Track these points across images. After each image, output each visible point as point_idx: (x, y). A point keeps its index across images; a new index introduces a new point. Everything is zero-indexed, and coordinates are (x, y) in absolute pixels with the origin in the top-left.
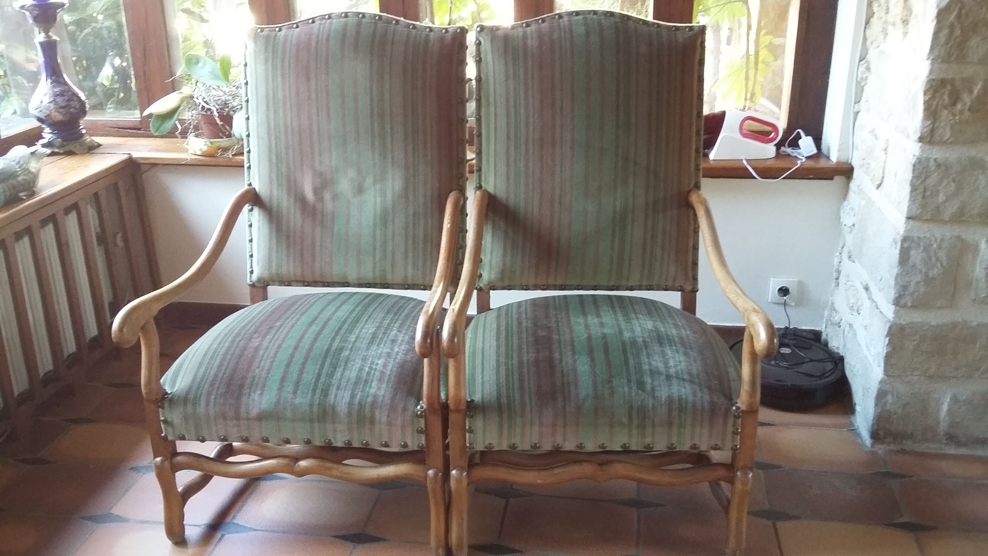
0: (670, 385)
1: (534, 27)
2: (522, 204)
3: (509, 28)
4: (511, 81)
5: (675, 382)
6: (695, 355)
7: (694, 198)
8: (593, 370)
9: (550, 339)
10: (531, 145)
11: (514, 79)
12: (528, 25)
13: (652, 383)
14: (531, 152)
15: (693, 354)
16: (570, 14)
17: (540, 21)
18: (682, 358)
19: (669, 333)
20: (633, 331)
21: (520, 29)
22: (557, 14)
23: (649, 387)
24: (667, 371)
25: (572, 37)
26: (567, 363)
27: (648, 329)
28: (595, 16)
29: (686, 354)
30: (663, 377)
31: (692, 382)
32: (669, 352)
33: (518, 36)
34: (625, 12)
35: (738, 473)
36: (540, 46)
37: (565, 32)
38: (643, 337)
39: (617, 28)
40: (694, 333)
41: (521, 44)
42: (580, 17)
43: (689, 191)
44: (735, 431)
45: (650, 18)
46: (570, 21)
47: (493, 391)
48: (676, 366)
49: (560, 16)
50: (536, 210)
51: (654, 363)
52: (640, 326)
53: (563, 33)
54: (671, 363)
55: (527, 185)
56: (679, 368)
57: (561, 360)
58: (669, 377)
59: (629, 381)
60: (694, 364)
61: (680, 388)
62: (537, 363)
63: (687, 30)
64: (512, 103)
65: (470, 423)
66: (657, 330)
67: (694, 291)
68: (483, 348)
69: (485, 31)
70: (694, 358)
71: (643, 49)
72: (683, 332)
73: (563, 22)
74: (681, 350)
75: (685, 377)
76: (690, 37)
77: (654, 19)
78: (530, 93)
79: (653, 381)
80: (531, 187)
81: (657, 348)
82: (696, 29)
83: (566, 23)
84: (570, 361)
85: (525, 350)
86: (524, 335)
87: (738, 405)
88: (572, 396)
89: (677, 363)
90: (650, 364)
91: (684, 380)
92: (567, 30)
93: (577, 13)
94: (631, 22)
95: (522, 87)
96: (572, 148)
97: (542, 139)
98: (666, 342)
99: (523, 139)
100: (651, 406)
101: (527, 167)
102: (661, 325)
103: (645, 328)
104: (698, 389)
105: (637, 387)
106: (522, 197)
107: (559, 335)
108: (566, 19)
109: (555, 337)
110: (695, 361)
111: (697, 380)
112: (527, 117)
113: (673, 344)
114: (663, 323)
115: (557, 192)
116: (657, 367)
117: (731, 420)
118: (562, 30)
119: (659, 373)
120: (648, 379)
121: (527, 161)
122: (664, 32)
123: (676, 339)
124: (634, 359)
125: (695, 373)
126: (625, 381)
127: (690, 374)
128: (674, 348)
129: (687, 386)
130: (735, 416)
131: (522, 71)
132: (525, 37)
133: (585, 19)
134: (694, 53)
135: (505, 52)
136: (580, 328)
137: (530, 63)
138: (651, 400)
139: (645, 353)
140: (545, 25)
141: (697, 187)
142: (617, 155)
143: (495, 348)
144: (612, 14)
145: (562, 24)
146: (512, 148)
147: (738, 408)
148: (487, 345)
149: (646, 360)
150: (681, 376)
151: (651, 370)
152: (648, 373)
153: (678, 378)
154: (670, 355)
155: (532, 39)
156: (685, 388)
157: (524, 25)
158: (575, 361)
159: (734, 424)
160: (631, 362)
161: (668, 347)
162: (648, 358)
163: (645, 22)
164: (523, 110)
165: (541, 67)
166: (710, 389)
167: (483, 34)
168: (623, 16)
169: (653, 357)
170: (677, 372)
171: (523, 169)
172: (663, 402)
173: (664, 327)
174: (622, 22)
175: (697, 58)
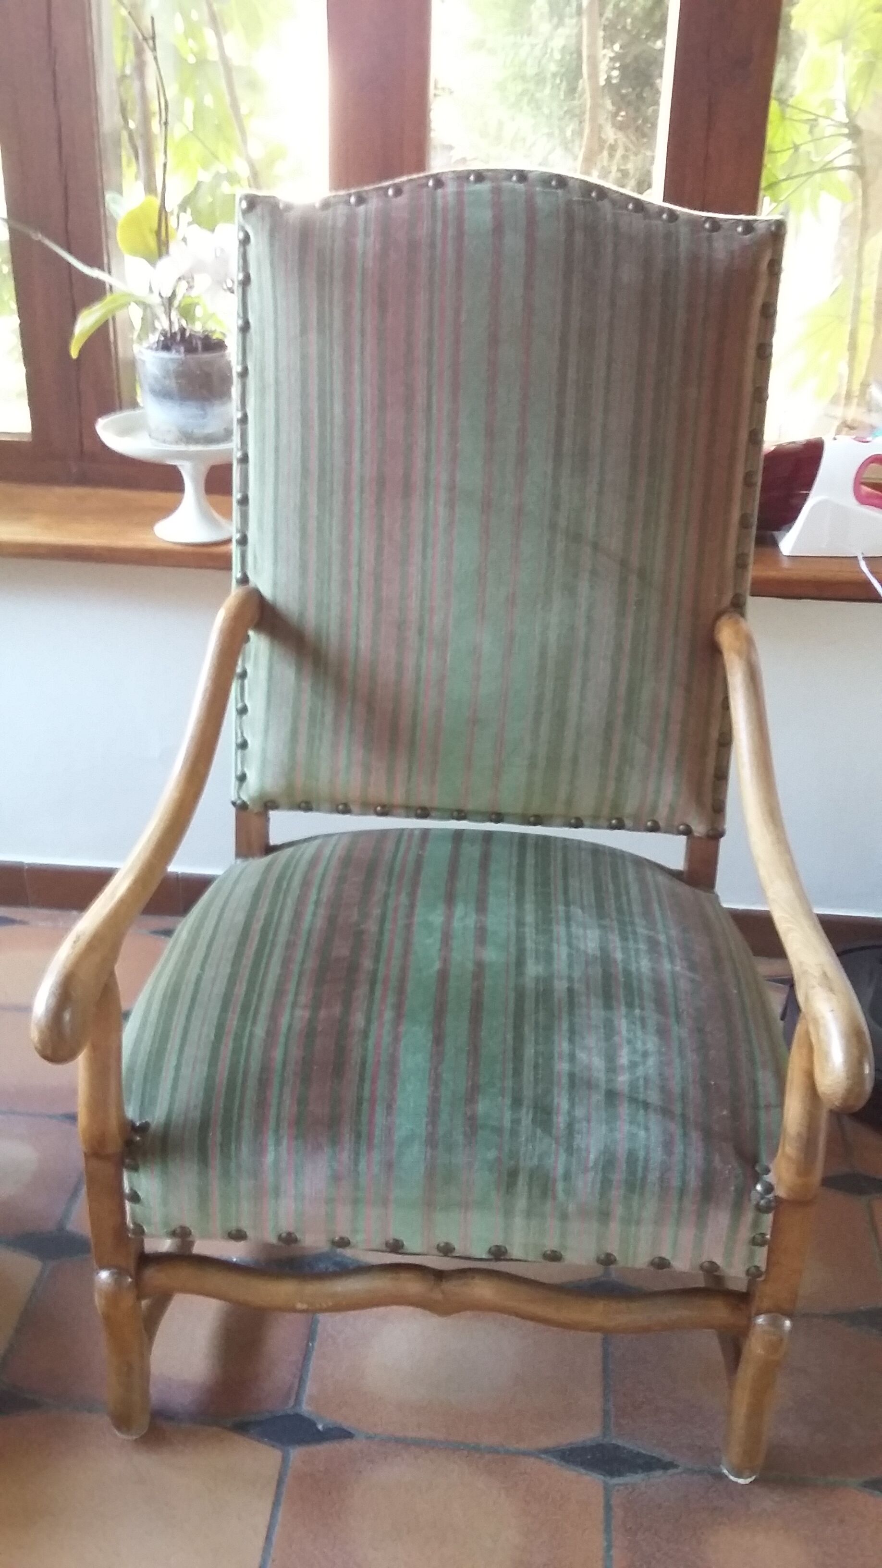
0: (611, 1120)
1: (374, 204)
2: (334, 628)
3: (317, 205)
4: (313, 336)
5: (624, 1109)
6: (684, 1033)
7: (726, 636)
8: (436, 1068)
9: (353, 968)
10: (355, 494)
11: (321, 331)
12: (361, 200)
13: (570, 1113)
14: (356, 509)
15: (680, 1032)
16: (462, 177)
17: (391, 192)
18: (652, 1043)
19: (633, 968)
20: (548, 957)
21: (342, 210)
22: (432, 176)
23: (560, 1121)
24: (609, 1081)
25: (460, 234)
26: (377, 1045)
27: (586, 954)
28: (521, 187)
29: (663, 1033)
30: (598, 1097)
31: (666, 1112)
32: (623, 1025)
33: (333, 228)
34: (594, 178)
35: (761, 1320)
36: (383, 255)
37: (445, 223)
38: (570, 979)
39: (570, 217)
40: (692, 967)
41: (339, 243)
42: (485, 186)
43: (719, 615)
44: (758, 1237)
45: (655, 196)
46: (459, 194)
47: (195, 1106)
48: (633, 1065)
49: (439, 182)
50: (364, 644)
51: (582, 1056)
52: (570, 945)
53: (439, 225)
54: (624, 1058)
55: (345, 584)
56: (640, 1071)
57: (365, 1034)
58: (612, 1096)
59: (517, 1102)
60: (677, 1061)
61: (634, 1129)
62: (310, 1034)
63: (740, 229)
64: (314, 390)
65: (130, 1182)
66: (605, 959)
67: (716, 835)
68: (199, 979)
69: (258, 210)
70: (681, 1041)
71: (629, 273)
72: (667, 966)
73: (444, 196)
74: (652, 1018)
75: (650, 1100)
76: (745, 248)
77: (664, 200)
78: (357, 369)
79: (572, 1105)
80: (355, 590)
81: (597, 1013)
82: (761, 229)
83: (451, 200)
84: (386, 1039)
85: (290, 998)
86: (299, 954)
87: (770, 1178)
88: (377, 1132)
89: (638, 1058)
90: (572, 1058)
91: (646, 1105)
92: (451, 216)
93: (480, 176)
94: (606, 205)
95: (338, 352)
96: (451, 505)
97: (381, 481)
98: (621, 993)
99: (338, 476)
100: (560, 1170)
101: (345, 540)
102: (618, 944)
103: (578, 950)
104: (678, 1132)
105: (534, 1121)
106: (335, 611)
107: (377, 959)
108: (451, 188)
109: (367, 963)
110: (681, 1054)
111: (677, 1108)
112: (348, 426)
113: (637, 1001)
114: (624, 939)
115: (414, 603)
116: (589, 1068)
117: (749, 1216)
118: (439, 214)
119: (590, 1085)
120: (562, 1102)
121: (347, 528)
122: (684, 231)
123: (647, 987)
124: (537, 1043)
125: (676, 1087)
126: (508, 1101)
127: (664, 1090)
128: (637, 1011)
129: (655, 1121)
130: (759, 1209)
131: (337, 313)
132: (350, 230)
133: (497, 191)
134: (751, 290)
135: (302, 263)
136: (429, 941)
137: (358, 295)
138: (563, 1157)
139: (565, 1026)
140: (402, 200)
141: (738, 607)
142: (553, 526)
143: (225, 981)
144: (562, 181)
145: (440, 202)
146: (313, 500)
147: (769, 1189)
148: (209, 974)
149: (565, 1046)
150: (641, 1097)
151: (572, 1076)
152: (565, 1080)
153: (633, 1100)
154: (624, 1033)
155: (367, 234)
156: (647, 1129)
157: (353, 200)
158: (396, 1039)
159: (756, 1224)
160: (529, 1051)
161: (623, 1010)
162: (571, 1041)
163: (640, 206)
164: (338, 409)
165: (383, 306)
166: (708, 1135)
167: (253, 217)
168: (588, 187)
169: (583, 1038)
170: (633, 1085)
171: (336, 547)
172: (591, 1164)
173: (625, 950)
174: (584, 203)
175: (758, 301)
